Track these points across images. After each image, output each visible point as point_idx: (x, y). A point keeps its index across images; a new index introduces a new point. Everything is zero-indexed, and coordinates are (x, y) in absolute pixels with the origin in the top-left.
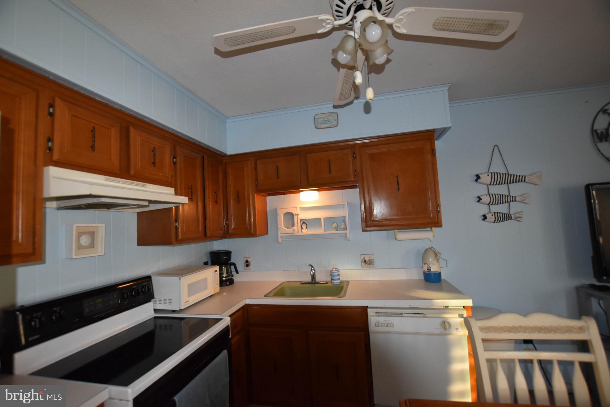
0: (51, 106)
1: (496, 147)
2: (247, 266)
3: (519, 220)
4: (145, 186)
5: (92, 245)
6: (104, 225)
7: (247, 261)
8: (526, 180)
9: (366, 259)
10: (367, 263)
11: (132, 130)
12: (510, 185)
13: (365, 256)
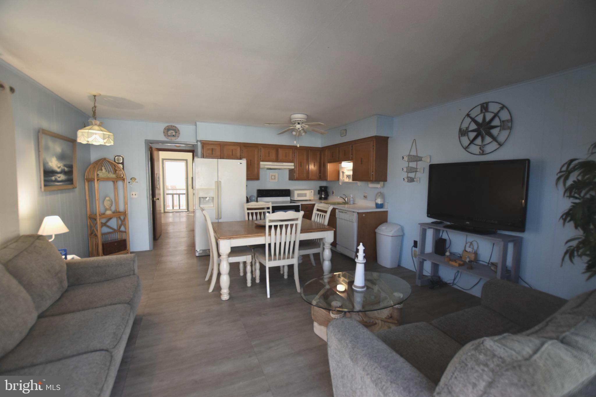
0: (261, 149)
1: (414, 141)
2: (333, 194)
3: (417, 181)
4: (283, 164)
5: (275, 179)
6: (277, 174)
7: (333, 192)
8: (422, 160)
9: (365, 195)
10: (365, 197)
11: (279, 149)
12: (418, 162)
13: (364, 194)
